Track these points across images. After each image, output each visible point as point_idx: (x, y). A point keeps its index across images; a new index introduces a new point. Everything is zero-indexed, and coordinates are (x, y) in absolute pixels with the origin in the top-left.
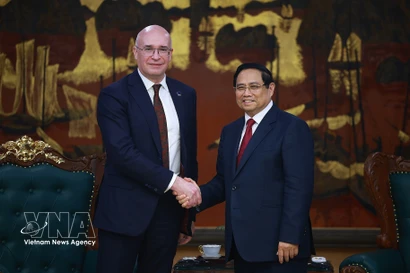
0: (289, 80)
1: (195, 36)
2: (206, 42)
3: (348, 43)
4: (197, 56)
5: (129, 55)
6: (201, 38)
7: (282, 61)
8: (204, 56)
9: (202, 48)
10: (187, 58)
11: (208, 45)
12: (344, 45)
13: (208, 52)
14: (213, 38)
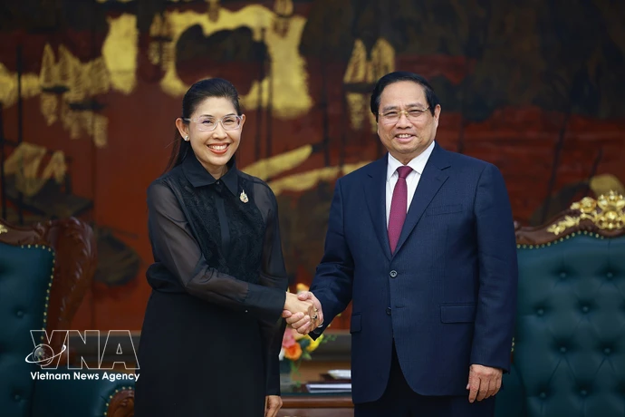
0: (288, 109)
1: (144, 41)
2: (161, 51)
3: (375, 54)
4: (148, 73)
5: (43, 70)
6: (154, 46)
7: (277, 81)
8: (159, 73)
9: (156, 60)
10: (132, 76)
11: (165, 55)
12: (369, 57)
13: (164, 67)
14: (171, 46)
